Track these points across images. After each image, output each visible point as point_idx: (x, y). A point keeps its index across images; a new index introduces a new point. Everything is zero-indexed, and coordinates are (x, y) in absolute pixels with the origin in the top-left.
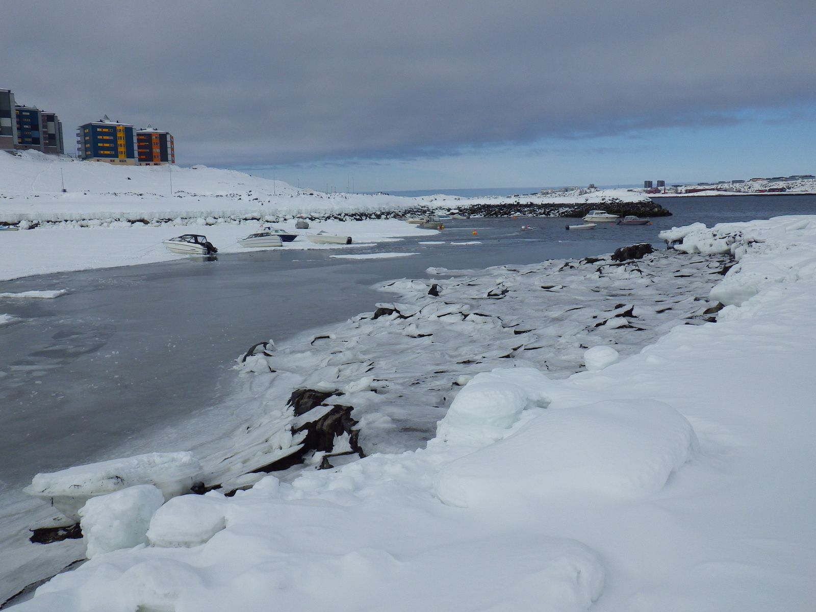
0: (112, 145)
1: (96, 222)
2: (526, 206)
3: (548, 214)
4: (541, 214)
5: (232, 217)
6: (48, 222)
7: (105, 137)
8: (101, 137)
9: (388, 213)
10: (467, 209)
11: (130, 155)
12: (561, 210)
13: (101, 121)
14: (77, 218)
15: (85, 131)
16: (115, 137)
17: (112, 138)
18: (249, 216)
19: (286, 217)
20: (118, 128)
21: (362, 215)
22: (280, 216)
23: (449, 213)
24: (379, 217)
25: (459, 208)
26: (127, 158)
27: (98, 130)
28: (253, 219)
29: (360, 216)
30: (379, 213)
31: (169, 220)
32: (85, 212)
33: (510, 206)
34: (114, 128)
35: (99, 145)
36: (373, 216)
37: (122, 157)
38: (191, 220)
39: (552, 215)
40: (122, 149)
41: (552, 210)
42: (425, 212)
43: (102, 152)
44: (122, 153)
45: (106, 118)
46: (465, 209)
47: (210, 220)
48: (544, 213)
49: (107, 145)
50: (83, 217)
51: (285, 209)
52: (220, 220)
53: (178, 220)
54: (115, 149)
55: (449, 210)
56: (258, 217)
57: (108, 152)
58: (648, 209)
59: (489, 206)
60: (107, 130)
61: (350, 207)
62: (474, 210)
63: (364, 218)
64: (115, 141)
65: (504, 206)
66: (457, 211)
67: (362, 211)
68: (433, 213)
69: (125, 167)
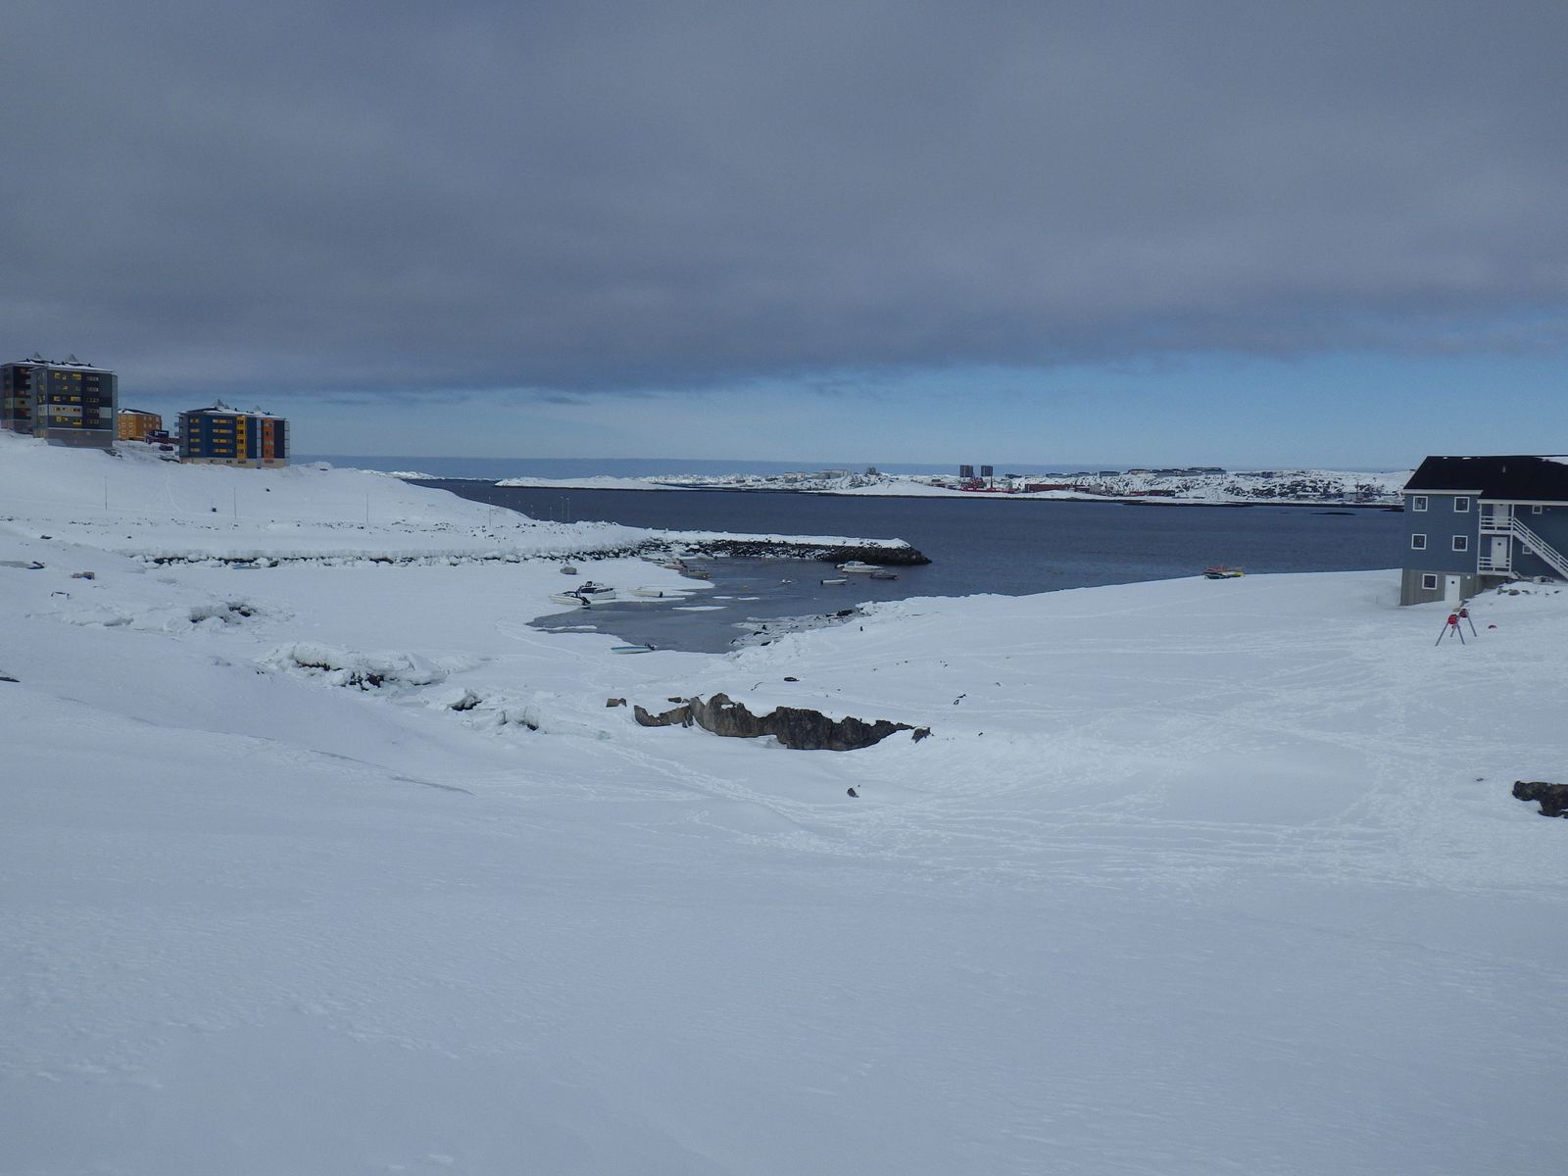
0: (230, 441)
1: (340, 560)
2: (779, 545)
3: (803, 556)
4: (795, 555)
5: (473, 556)
6: (286, 559)
7: (222, 431)
8: (217, 431)
9: (625, 551)
10: (709, 545)
11: (252, 454)
12: (818, 552)
13: (215, 409)
14: (317, 556)
15: (191, 421)
16: (235, 432)
17: (230, 432)
18: (490, 555)
19: (527, 556)
20: (238, 418)
21: (601, 553)
22: (520, 555)
23: (687, 549)
24: (617, 555)
25: (699, 543)
26: (249, 457)
27: (214, 421)
28: (494, 558)
29: (599, 555)
30: (617, 551)
31: (412, 559)
32: (324, 550)
33: (761, 544)
34: (233, 420)
35: (215, 441)
36: (611, 555)
37: (242, 456)
38: (435, 559)
39: (807, 558)
40: (240, 447)
41: (807, 551)
42: (658, 546)
43: (217, 451)
44: (242, 451)
45: (220, 403)
46: (707, 545)
47: (455, 561)
48: (798, 555)
49: (224, 441)
50: (322, 555)
51: (524, 547)
52: (463, 559)
53: (422, 560)
54: (233, 446)
55: (688, 545)
56: (499, 556)
57: (224, 451)
58: (906, 556)
59: (735, 543)
60: (224, 422)
61: (589, 544)
62: (718, 546)
63: (602, 556)
64: (233, 436)
65: (754, 543)
66: (697, 547)
67: (599, 548)
68: (668, 547)
69: (248, 470)
